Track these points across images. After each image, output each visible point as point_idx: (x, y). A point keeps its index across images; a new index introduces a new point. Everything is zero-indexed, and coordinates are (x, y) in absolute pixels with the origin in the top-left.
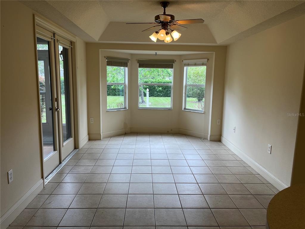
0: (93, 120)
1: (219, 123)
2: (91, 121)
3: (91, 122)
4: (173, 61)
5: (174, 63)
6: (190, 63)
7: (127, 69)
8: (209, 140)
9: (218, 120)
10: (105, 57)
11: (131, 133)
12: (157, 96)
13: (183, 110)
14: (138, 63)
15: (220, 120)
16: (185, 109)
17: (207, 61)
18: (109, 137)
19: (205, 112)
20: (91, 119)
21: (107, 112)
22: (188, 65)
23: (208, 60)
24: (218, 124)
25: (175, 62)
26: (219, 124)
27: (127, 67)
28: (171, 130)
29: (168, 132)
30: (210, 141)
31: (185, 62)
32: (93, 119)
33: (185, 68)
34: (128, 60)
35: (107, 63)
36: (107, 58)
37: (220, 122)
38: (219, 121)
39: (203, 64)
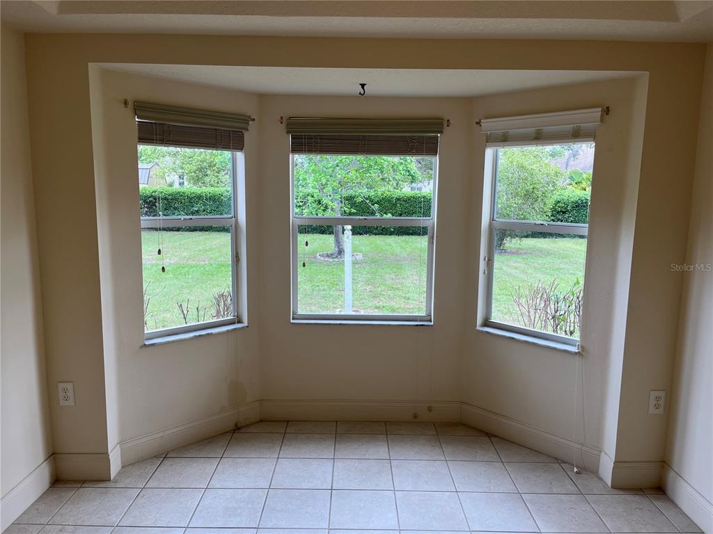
0: (70, 394)
1: (657, 407)
2: (61, 394)
3: (63, 403)
4: (438, 124)
5: (441, 132)
6: (512, 132)
7: (240, 156)
8: (610, 484)
9: (653, 394)
10: (126, 103)
11: (261, 421)
12: (381, 234)
13: (478, 328)
14: (288, 132)
15: (662, 394)
16: (487, 323)
17: (602, 120)
18: (156, 457)
19: (583, 347)
20: (61, 386)
21: (147, 349)
22: (505, 139)
23: (607, 111)
24: (652, 410)
25: (446, 130)
26: (660, 411)
27: (240, 148)
28: (430, 409)
29: (415, 416)
30: (613, 487)
31: (489, 125)
32: (69, 386)
33: (489, 153)
34: (245, 120)
35: (140, 130)
36: (140, 107)
37: (662, 402)
38: (658, 398)
39: (577, 135)
